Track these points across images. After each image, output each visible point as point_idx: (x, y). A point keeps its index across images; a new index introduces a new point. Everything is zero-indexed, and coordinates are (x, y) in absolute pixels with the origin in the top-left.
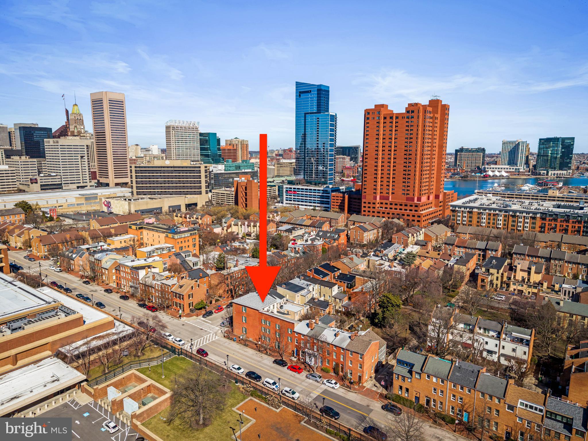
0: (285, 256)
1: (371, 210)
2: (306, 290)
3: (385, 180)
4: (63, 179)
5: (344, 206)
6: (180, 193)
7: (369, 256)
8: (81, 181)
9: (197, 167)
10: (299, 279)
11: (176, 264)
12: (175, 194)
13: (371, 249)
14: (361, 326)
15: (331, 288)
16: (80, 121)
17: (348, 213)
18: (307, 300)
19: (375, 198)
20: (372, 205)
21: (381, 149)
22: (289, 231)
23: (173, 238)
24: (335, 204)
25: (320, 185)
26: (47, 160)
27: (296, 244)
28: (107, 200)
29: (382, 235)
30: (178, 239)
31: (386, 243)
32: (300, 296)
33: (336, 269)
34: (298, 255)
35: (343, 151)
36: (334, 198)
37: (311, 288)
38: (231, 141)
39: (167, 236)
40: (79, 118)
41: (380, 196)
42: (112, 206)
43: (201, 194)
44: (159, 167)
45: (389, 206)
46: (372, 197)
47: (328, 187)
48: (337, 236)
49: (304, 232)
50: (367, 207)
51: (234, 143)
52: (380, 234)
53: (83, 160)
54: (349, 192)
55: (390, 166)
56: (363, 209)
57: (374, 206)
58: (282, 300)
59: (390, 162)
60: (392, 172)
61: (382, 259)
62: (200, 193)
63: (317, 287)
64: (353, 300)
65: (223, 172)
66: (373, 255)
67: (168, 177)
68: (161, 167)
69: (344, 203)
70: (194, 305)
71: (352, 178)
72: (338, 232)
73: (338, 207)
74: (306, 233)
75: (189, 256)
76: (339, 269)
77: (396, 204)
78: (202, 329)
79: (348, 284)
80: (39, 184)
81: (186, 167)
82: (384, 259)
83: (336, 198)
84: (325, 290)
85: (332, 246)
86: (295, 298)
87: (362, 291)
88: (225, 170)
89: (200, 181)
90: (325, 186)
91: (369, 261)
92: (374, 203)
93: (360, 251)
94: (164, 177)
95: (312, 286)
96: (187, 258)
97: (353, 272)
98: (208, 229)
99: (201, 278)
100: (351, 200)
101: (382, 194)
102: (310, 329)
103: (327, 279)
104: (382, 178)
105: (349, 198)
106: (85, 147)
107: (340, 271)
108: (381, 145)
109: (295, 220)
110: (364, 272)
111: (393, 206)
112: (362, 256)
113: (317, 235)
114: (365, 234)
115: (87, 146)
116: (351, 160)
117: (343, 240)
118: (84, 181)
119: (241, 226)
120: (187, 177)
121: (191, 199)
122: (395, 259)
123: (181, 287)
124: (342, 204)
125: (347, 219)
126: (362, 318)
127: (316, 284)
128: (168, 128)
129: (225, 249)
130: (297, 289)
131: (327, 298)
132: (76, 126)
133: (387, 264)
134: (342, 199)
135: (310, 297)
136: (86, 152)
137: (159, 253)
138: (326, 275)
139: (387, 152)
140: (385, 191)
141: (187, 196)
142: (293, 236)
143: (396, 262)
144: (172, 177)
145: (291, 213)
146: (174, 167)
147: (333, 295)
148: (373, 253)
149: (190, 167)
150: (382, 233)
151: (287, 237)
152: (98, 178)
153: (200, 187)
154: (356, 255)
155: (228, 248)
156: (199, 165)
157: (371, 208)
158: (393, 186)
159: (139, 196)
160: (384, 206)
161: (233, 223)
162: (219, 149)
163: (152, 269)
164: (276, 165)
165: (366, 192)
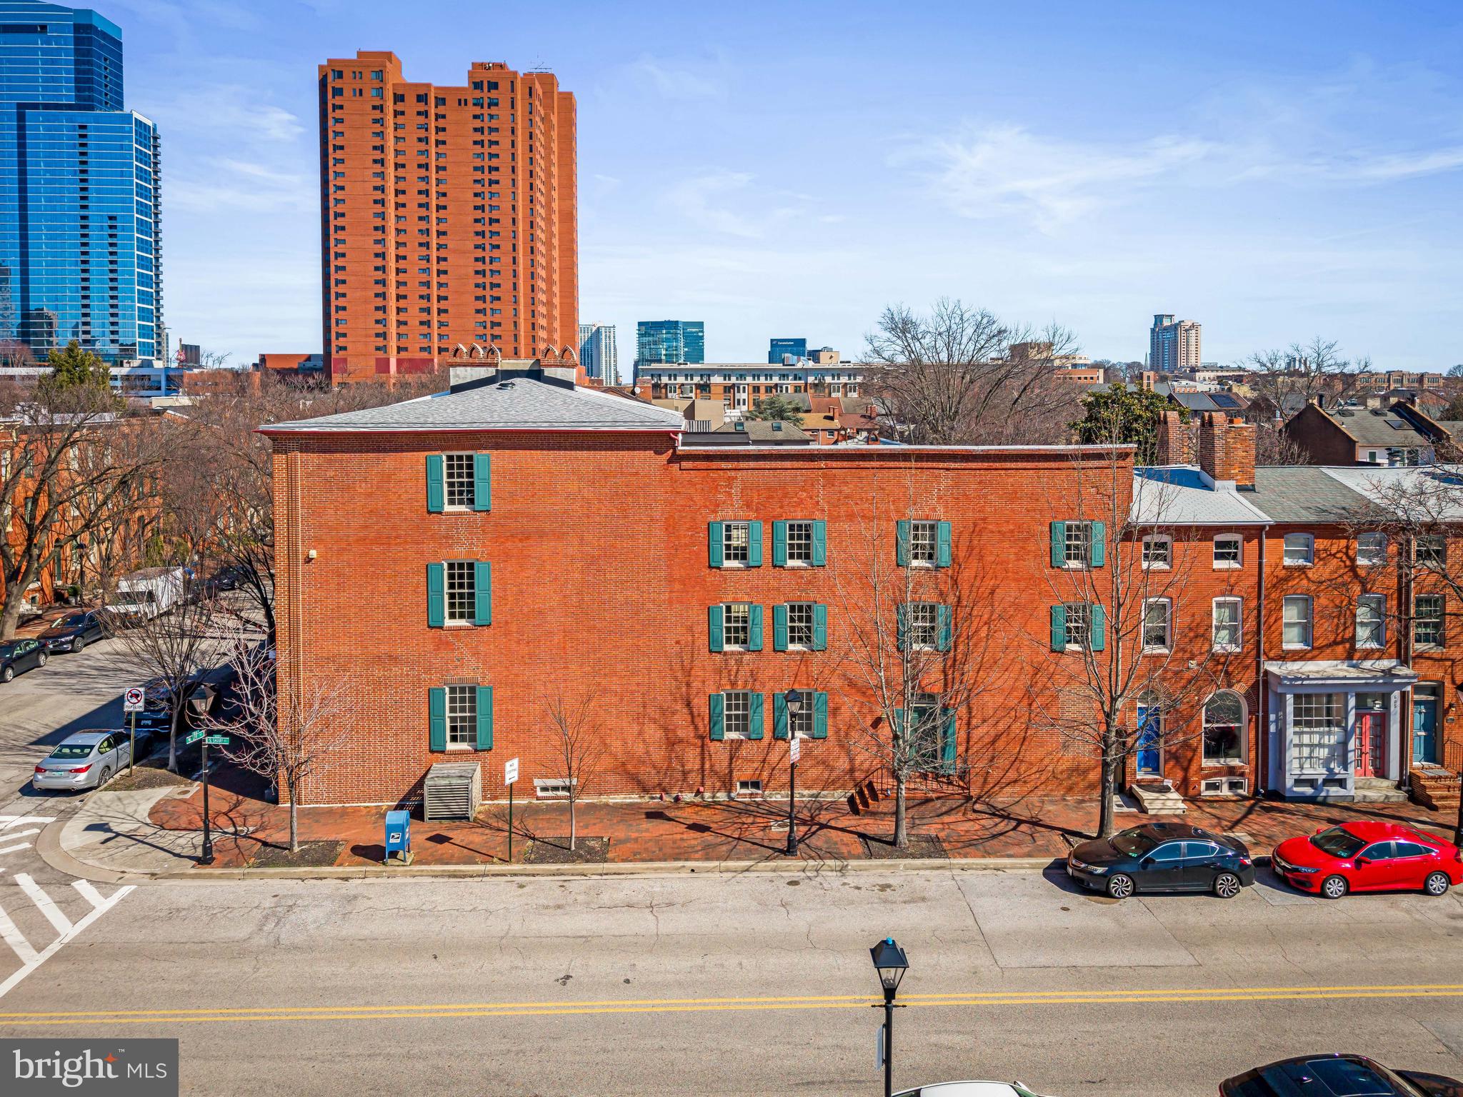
3: (413, 304)
19: (383, 367)
41: (400, 361)
46: (373, 363)
55: (426, 259)
101: (403, 355)
140: (414, 344)
158: (441, 324)
165: (345, 348)
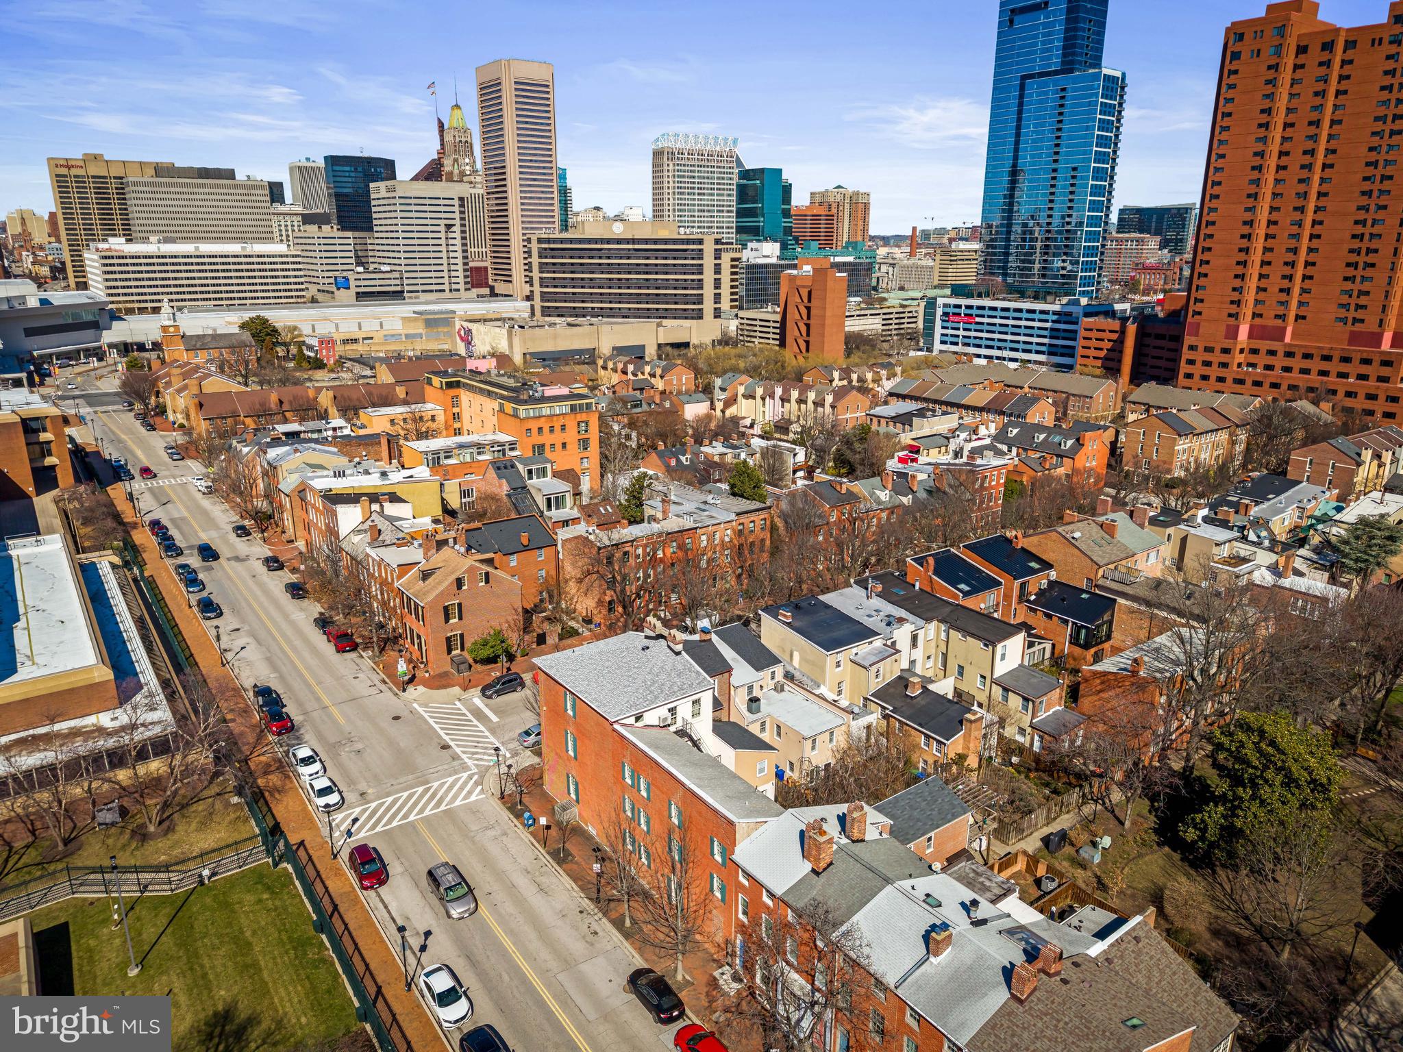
0: (852, 497)
1: (1214, 372)
2: (878, 643)
3: (1277, 271)
4: (406, 281)
5: (1120, 361)
6: (647, 315)
7: (1190, 521)
8: (446, 287)
9: (694, 242)
10: (863, 592)
11: (493, 498)
12: (635, 317)
13: (1200, 496)
14: (1106, 841)
15: (990, 643)
16: (465, 148)
17: (1131, 381)
18: (875, 685)
19: (1233, 333)
20: (1216, 358)
21: (1272, 162)
22: (905, 420)
23: (516, 416)
24: (1092, 353)
25: (1050, 298)
26: (376, 235)
27: (915, 460)
28: (466, 324)
29: (1248, 451)
30: (529, 418)
31: (1261, 478)
32: (847, 666)
33: (1033, 565)
34: (906, 500)
35: (1140, 221)
36: (1088, 334)
37: (902, 635)
38: (824, 194)
39: (502, 410)
40: (463, 139)
41: (1252, 327)
42: (475, 341)
43: (701, 318)
44: (596, 241)
45: (1279, 361)
46: (1223, 329)
47: (1077, 303)
48: (1070, 443)
49: (955, 425)
50: (1199, 363)
51: (831, 200)
52: (1240, 448)
53: (451, 235)
54: (1144, 318)
55: (1300, 224)
56: (1184, 368)
57: (1225, 358)
58: (766, 673)
59: (1302, 209)
60: (1305, 244)
61: (1244, 539)
62: (699, 315)
63: (932, 631)
64: (1086, 703)
65: (774, 261)
66: (1206, 520)
67: (620, 268)
68: (602, 241)
69: (1121, 352)
70: (468, 645)
71: (1161, 296)
72: (1080, 431)
73: (1099, 363)
74: (961, 427)
75: (542, 473)
76: (1047, 565)
77: (1307, 356)
78: (445, 747)
79: (1078, 629)
80: (353, 290)
81: (666, 241)
82: (1252, 537)
83: (1094, 334)
84: (966, 648)
85: (1050, 479)
86: (823, 671)
87: (1134, 673)
88: (779, 258)
89: (701, 280)
90: (1065, 300)
91: (1184, 540)
92: (1226, 351)
93: (1151, 503)
94: (609, 268)
95: (907, 629)
96: (535, 481)
97: (1109, 584)
98: (667, 404)
99: (526, 549)
100: (1147, 341)
101: (1258, 321)
102: (807, 867)
103: (984, 602)
104: (1264, 263)
105: (1141, 335)
106: (456, 202)
107: (1053, 575)
108: (1274, 148)
109: (938, 389)
110: (1158, 584)
111: (1297, 363)
112: (1154, 521)
113: (1001, 436)
114: (1182, 445)
115: (461, 199)
116: (1163, 245)
117: (1093, 455)
118: (454, 287)
119: (763, 399)
120: (666, 269)
121: (674, 330)
122: (1302, 542)
123: (426, 575)
124: (1113, 355)
125: (1124, 399)
126: (1117, 796)
127: (928, 620)
128: (657, 154)
129: (673, 462)
130: (837, 634)
131: (972, 685)
132: (456, 160)
133: (1265, 558)
134: (1115, 336)
135: (890, 671)
136: (457, 215)
137: (468, 458)
138: (983, 584)
139: (1294, 173)
140: (1270, 312)
141: (665, 322)
142: (914, 434)
143: (1302, 552)
144: (630, 269)
145: (937, 371)
146: (634, 241)
147: (997, 674)
148: (1205, 512)
149: (675, 241)
150: (1248, 444)
151: (888, 436)
152: (490, 282)
153: (699, 299)
154: (1131, 514)
155: (683, 459)
156: (700, 236)
157: (1215, 366)
158: (1304, 291)
159: (547, 319)
160: (1262, 360)
161: (741, 390)
162: (786, 213)
163: (387, 505)
164: (938, 257)
165: (1200, 313)
